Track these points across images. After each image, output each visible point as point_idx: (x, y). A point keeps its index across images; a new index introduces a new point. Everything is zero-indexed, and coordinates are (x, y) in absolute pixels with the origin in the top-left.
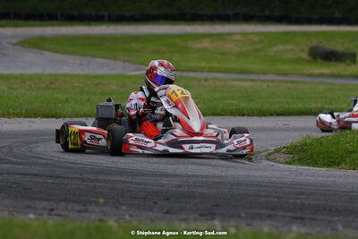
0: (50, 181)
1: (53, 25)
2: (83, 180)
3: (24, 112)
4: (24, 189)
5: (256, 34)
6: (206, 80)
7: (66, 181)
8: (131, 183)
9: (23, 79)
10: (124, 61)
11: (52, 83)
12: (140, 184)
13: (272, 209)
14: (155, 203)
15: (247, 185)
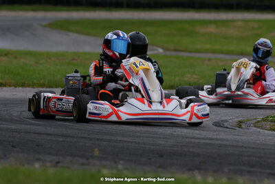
0: (61, 139)
2: (90, 139)
3: (47, 83)
4: (37, 146)
5: (256, 21)
6: (210, 60)
7: (75, 140)
8: (132, 142)
9: (49, 56)
11: (73, 59)
12: (139, 143)
13: (253, 167)
14: (150, 159)
15: (233, 146)
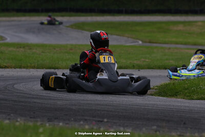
1: (92, 16)
6: (170, 49)
10: (128, 37)
